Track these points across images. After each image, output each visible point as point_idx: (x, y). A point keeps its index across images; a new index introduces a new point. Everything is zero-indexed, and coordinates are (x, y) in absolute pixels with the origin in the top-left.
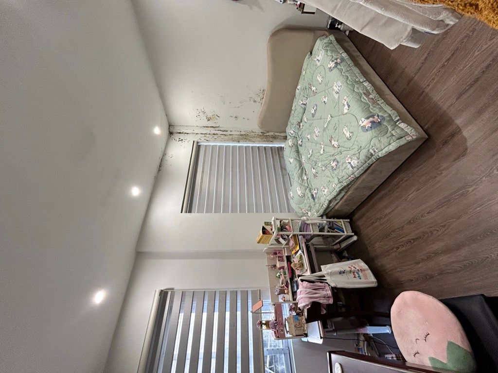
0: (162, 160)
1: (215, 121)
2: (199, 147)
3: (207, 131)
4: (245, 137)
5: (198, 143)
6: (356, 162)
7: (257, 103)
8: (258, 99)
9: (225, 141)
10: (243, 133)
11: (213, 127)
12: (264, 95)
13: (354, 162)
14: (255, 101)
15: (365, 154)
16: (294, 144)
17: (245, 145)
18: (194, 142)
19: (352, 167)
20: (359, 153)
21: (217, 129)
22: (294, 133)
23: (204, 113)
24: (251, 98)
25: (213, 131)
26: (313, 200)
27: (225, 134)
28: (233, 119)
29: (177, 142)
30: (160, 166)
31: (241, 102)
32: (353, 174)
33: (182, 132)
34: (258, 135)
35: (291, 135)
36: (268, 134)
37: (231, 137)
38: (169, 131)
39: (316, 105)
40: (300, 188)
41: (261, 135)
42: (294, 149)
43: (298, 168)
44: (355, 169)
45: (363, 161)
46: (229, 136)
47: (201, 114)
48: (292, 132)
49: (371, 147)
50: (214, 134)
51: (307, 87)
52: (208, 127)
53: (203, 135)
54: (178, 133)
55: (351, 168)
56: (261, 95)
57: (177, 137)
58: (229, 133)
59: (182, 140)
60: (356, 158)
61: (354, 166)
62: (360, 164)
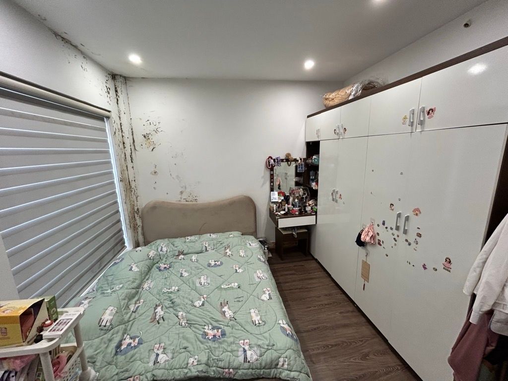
0: (76, 47)
1: (144, 145)
2: (100, 118)
3: (127, 134)
4: (128, 187)
5: (108, 118)
6: (255, 357)
7: (180, 196)
8: (185, 196)
9: (118, 160)
10: (133, 184)
11: (134, 141)
12: (191, 201)
13: (252, 355)
14: (182, 193)
15: (273, 359)
16: (153, 259)
17: (118, 191)
18: (109, 111)
19: (246, 358)
20: (268, 349)
21: (133, 147)
22: (165, 252)
23: (156, 131)
24: (185, 187)
25: (128, 142)
26: (114, 352)
27: (127, 158)
28: (153, 169)
29: (105, 84)
30: (63, 39)
31: (178, 176)
32: (237, 369)
33: (119, 94)
34: (134, 205)
35: (159, 250)
36: (137, 218)
37: (125, 168)
38: (117, 75)
39: (222, 263)
40: (117, 312)
41: (133, 209)
42: (148, 262)
43: (135, 285)
44: (246, 365)
45: (263, 364)
46: (125, 165)
47: (152, 127)
48: (165, 249)
49: (284, 355)
50: (124, 143)
51: (224, 245)
52: (133, 134)
53: (119, 127)
54: (116, 88)
55: (241, 359)
56: (190, 199)
57: (111, 84)
58: (130, 165)
59: (109, 93)
60: (258, 352)
61: (249, 359)
62: (257, 364)
